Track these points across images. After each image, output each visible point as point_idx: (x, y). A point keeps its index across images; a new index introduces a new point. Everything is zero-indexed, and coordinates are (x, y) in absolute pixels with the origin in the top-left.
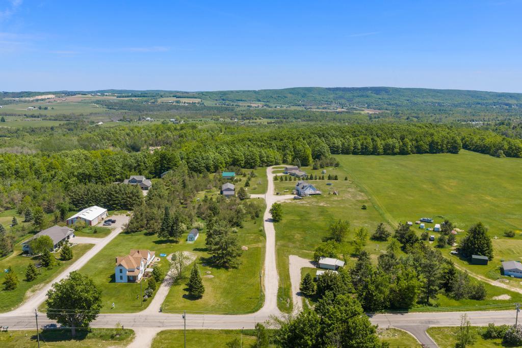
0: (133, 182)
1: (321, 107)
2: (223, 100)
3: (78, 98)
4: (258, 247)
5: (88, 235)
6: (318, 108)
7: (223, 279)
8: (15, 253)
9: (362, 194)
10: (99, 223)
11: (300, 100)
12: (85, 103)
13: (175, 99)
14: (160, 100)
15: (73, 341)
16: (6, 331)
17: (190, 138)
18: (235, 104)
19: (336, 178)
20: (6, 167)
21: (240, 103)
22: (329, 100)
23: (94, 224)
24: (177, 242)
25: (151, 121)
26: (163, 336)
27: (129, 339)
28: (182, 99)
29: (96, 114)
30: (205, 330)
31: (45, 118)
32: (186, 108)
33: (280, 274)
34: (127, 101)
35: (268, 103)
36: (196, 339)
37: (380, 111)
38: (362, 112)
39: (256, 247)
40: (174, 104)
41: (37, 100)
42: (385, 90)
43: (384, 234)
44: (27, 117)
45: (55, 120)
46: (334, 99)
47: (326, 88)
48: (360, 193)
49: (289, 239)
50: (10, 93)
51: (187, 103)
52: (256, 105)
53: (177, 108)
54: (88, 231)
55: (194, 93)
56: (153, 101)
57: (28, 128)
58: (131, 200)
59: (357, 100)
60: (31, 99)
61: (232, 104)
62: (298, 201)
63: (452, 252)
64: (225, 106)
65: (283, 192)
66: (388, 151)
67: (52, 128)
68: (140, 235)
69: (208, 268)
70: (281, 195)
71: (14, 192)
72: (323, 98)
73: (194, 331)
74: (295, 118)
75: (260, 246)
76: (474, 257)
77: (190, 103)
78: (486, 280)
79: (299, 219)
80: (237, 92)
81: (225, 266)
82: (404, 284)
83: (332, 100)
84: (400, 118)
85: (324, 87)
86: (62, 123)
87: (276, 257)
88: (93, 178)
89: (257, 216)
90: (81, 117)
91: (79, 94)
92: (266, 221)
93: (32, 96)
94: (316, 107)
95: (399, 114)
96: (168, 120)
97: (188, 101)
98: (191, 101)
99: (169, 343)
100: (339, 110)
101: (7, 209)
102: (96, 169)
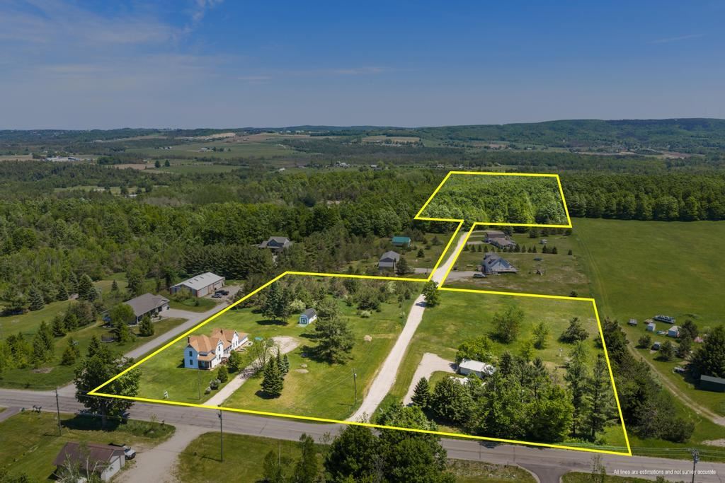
0: (272, 245)
1: (595, 149)
2: (451, 139)
3: (263, 136)
4: (387, 339)
5: (188, 308)
6: (590, 150)
7: (318, 375)
8: (98, 323)
9: (583, 276)
10: (209, 294)
11: (564, 138)
12: (270, 143)
13: (385, 138)
14: (365, 140)
15: (101, 431)
16: (39, 412)
17: (382, 190)
18: (466, 144)
19: (554, 251)
20: (141, 221)
21: (475, 144)
22: (610, 138)
23: (201, 295)
24: (285, 324)
25: (346, 168)
26: (206, 439)
27: (165, 437)
28: (394, 138)
29: (280, 157)
30: (261, 437)
31: (216, 161)
32: (397, 150)
33: (399, 377)
34: (323, 140)
35: (514, 143)
36: (244, 448)
37: (688, 156)
38: (659, 157)
39: (384, 339)
40: (383, 144)
41: (214, 140)
42: (704, 123)
43: (578, 334)
44: (198, 161)
45: (228, 165)
46: (617, 137)
47: (607, 121)
48: (579, 274)
49: (436, 331)
50: (184, 130)
51: (400, 144)
52: (497, 146)
53: (384, 150)
54: (189, 303)
55: (412, 129)
56: (355, 140)
57: (193, 174)
58: (255, 268)
59: (654, 138)
60: (207, 138)
61: (462, 144)
62: (477, 280)
63: (676, 368)
64: (452, 147)
65: (465, 267)
66: (661, 214)
67: (221, 175)
68: (246, 311)
69: (307, 360)
70: (460, 270)
71: (128, 251)
72: (600, 135)
73: (246, 437)
74: (549, 165)
75: (390, 338)
76: (704, 378)
77: (403, 144)
78: (709, 415)
79: (465, 304)
80: (473, 127)
81: (329, 359)
82: (545, 404)
83: (615, 139)
84: (718, 165)
85: (604, 119)
86: (235, 168)
87: (405, 354)
88: (225, 238)
89: (407, 297)
90: (262, 161)
91: (265, 131)
92: (417, 305)
93: (209, 135)
94: (587, 148)
95: (718, 159)
96: (368, 166)
97: (402, 141)
98: (406, 140)
99: (209, 448)
100: (623, 153)
101: (117, 271)
102: (229, 226)
